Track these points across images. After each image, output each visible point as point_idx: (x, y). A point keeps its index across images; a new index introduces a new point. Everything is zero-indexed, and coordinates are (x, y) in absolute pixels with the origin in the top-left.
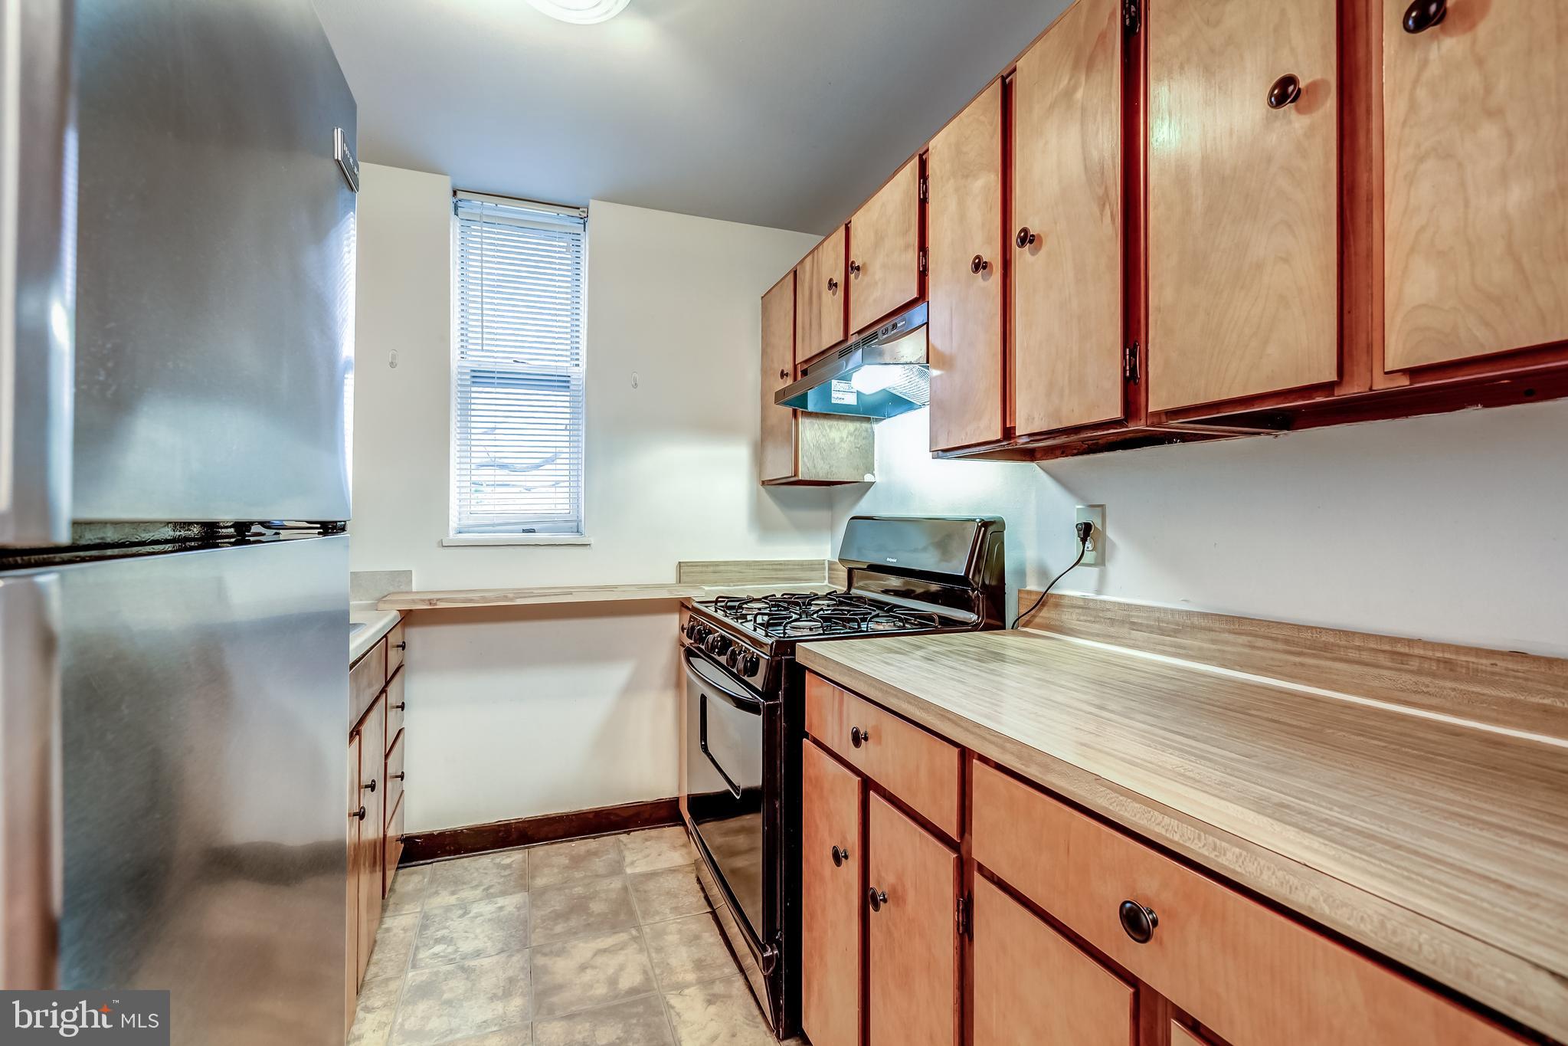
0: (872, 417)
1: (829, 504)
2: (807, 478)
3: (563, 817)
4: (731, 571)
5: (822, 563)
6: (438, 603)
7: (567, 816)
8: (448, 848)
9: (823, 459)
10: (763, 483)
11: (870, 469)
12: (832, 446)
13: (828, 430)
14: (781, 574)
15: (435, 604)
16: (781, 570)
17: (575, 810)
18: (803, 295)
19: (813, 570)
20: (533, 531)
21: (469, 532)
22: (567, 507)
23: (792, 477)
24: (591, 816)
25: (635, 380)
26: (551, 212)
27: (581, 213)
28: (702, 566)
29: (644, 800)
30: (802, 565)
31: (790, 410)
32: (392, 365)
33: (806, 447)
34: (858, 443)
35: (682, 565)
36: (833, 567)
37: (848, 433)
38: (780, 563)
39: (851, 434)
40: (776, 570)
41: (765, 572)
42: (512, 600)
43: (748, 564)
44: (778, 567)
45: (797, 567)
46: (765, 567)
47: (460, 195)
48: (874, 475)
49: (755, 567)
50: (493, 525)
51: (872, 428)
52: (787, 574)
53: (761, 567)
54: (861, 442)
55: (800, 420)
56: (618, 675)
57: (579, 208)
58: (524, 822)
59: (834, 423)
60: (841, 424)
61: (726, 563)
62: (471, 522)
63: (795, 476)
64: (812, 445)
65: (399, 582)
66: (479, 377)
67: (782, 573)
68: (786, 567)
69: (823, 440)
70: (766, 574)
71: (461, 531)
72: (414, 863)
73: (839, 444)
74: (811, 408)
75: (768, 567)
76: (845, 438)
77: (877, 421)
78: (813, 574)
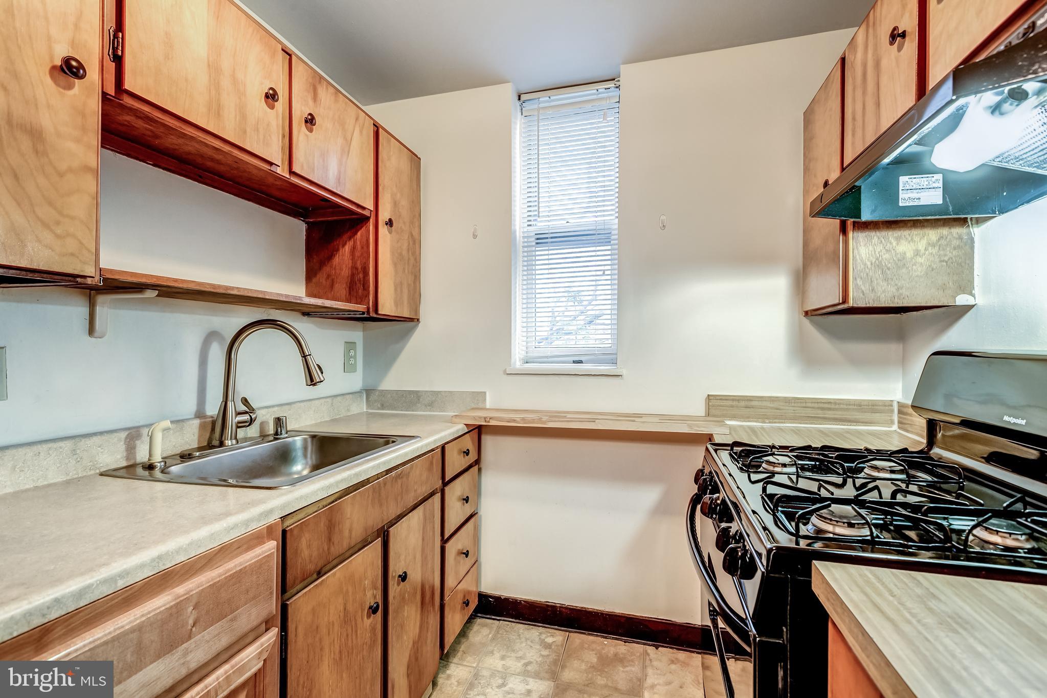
0: (969, 216)
1: (901, 336)
2: (861, 304)
3: (598, 613)
4: (766, 408)
5: (889, 404)
6: (491, 421)
7: (602, 614)
8: (511, 612)
9: (886, 279)
10: (807, 313)
11: (967, 288)
12: (901, 262)
13: (894, 244)
14: (829, 414)
15: (489, 422)
16: (830, 409)
17: (610, 610)
18: (854, 79)
19: (874, 411)
20: (580, 362)
21: (533, 363)
22: (610, 341)
23: (839, 304)
24: (623, 620)
25: (663, 223)
26: (590, 91)
27: (616, 83)
28: (733, 400)
29: (673, 620)
30: (860, 405)
31: (837, 222)
32: (475, 236)
33: (860, 267)
34: (945, 255)
35: (710, 398)
36: (905, 410)
37: (929, 244)
38: (829, 402)
39: (933, 245)
40: (823, 409)
41: (809, 410)
42: (544, 423)
43: (787, 400)
44: (826, 406)
45: (853, 407)
46: (809, 405)
47: (523, 97)
48: (974, 296)
49: (796, 405)
50: (547, 357)
51: (969, 234)
52: (838, 414)
53: (804, 405)
54: (950, 254)
55: (851, 234)
56: (649, 496)
57: (614, 80)
58: (566, 608)
59: (905, 233)
60: (916, 233)
61: (761, 398)
62: (536, 355)
63: (844, 302)
64: (869, 264)
65: (478, 400)
66: (541, 239)
67: (830, 412)
68: (837, 406)
69: (887, 256)
70: (810, 412)
71: (528, 361)
72: (488, 616)
73: (912, 259)
74: (866, 216)
75: (813, 405)
76: (923, 251)
77: (978, 221)
78: (877, 416)
